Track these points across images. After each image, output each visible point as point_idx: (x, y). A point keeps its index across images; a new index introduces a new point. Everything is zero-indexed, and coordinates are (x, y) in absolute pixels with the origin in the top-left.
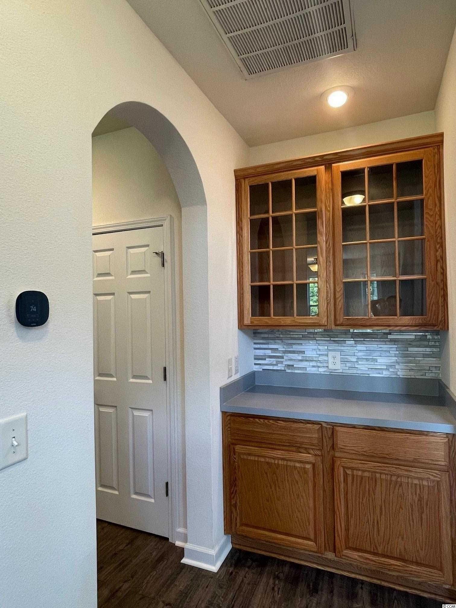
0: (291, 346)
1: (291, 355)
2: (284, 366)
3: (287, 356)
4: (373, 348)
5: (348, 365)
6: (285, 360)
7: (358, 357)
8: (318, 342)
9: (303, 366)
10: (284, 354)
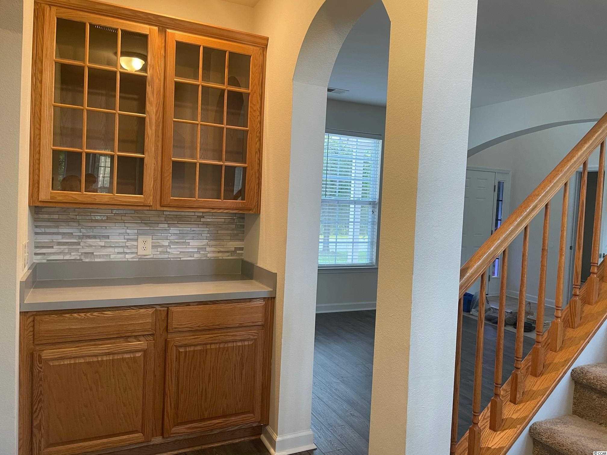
0: (92, 230)
1: (91, 241)
2: (80, 254)
3: (85, 242)
4: (186, 231)
5: (160, 249)
6: (81, 247)
7: (171, 241)
8: (127, 225)
9: (107, 254)
10: (80, 240)
